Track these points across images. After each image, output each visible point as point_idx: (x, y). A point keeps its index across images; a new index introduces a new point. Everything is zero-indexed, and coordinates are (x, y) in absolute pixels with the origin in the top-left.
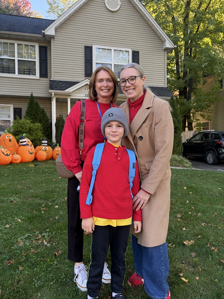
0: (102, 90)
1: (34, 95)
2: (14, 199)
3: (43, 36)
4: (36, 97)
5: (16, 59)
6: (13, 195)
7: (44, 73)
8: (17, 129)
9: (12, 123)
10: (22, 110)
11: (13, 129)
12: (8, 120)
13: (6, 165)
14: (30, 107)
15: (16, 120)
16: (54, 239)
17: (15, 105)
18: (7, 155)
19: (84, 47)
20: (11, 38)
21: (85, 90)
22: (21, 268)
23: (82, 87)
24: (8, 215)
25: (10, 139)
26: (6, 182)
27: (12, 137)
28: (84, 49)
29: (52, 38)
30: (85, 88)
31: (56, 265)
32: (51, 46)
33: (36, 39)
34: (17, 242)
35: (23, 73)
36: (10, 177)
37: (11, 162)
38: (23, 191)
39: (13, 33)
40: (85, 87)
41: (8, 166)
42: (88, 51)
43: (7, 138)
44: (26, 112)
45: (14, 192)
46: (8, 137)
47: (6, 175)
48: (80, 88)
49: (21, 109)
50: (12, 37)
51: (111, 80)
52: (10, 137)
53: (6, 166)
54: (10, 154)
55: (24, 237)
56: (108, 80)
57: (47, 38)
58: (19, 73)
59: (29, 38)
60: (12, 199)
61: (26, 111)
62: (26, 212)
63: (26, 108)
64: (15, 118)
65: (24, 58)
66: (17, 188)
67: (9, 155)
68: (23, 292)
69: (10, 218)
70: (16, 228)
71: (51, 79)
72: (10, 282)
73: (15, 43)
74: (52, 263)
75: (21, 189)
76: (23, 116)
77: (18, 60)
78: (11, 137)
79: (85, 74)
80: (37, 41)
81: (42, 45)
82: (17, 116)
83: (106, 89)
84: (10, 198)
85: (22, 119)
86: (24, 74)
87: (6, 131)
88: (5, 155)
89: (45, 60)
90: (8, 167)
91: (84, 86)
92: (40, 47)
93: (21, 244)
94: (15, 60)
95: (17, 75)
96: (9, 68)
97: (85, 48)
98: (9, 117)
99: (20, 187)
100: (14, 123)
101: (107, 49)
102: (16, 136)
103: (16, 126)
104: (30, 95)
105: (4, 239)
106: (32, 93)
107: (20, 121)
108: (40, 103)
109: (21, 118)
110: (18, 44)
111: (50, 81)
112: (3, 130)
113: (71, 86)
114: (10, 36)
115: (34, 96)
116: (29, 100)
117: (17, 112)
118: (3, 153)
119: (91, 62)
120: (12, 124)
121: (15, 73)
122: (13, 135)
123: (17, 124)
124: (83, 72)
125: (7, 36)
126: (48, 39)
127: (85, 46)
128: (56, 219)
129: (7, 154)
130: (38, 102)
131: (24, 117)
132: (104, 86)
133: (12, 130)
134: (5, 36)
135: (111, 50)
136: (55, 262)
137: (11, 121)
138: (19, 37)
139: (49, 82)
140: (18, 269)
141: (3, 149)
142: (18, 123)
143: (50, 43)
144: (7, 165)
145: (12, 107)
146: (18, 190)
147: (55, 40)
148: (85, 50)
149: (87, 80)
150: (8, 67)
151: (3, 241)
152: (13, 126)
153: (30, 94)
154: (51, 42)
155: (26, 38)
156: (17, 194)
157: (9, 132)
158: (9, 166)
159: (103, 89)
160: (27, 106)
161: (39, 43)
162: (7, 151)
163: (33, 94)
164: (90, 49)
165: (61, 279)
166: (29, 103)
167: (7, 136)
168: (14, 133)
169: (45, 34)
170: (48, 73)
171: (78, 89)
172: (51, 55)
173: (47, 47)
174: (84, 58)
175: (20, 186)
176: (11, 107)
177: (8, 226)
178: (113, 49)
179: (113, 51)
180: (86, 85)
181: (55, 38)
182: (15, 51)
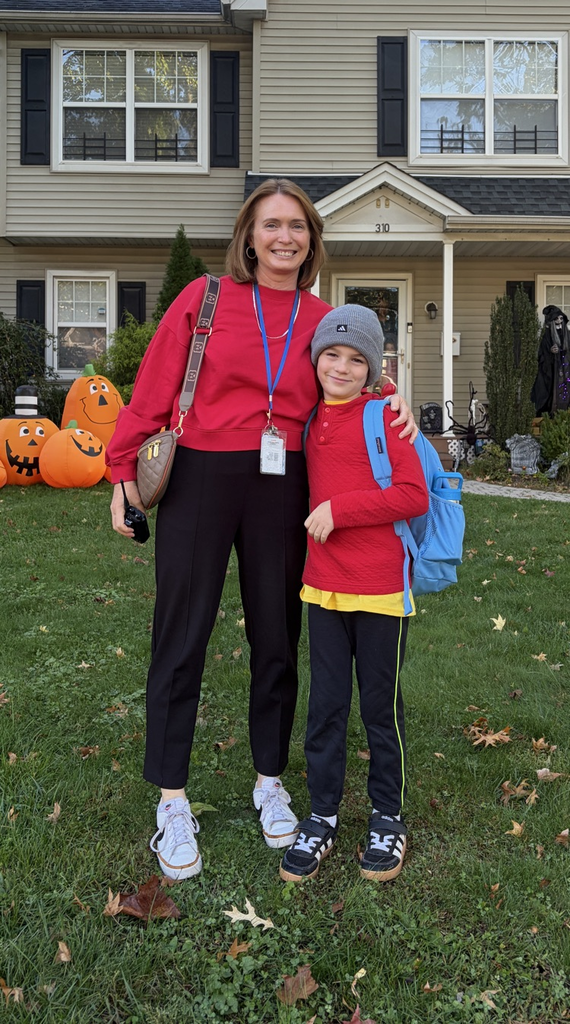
0: (272, 251)
1: (190, 234)
2: (108, 593)
3: (226, 17)
4: (198, 239)
5: (130, 106)
6: (104, 583)
7: (226, 151)
8: (127, 361)
9: (112, 340)
10: (147, 289)
11: (114, 360)
12: (99, 329)
13: (87, 489)
14: (174, 280)
15: (124, 327)
16: (221, 710)
17: (122, 274)
18: (91, 452)
19: (375, 43)
20: (114, 35)
21: (378, 206)
22: (115, 767)
23: (365, 195)
24: (86, 637)
25: (102, 397)
26: (85, 544)
27: (108, 388)
28: (374, 51)
29: (257, 19)
30: (378, 200)
31: (217, 769)
32: (252, 50)
33: (198, 30)
34: (109, 707)
35: (152, 153)
36: (98, 529)
37: (104, 478)
38: (137, 571)
39: (121, 16)
40: (377, 195)
41: (93, 493)
42: (392, 55)
43: (92, 391)
44: (159, 296)
45: (108, 575)
46: (95, 388)
47: (85, 520)
48: (358, 199)
49: (143, 285)
50: (117, 28)
51: (304, 224)
52: (103, 387)
53: (87, 492)
54: (101, 448)
55: (130, 696)
56: (294, 224)
57: (237, 23)
58: (137, 157)
59: (174, 29)
60: (102, 593)
61: (161, 293)
62: (141, 634)
63: (161, 282)
64: (121, 321)
65: (158, 101)
66: (121, 561)
67: (99, 453)
68: (120, 818)
69: (94, 645)
70: (108, 672)
71: (250, 173)
72: (84, 794)
73: (128, 52)
74: (205, 763)
75: (132, 566)
76: (149, 313)
77: (136, 109)
78: (106, 390)
79: (378, 145)
80: (204, 36)
81: (219, 47)
82: (128, 314)
83: (285, 251)
84: (94, 591)
85: (146, 323)
86: (156, 158)
87: (90, 367)
88: (83, 451)
89: (231, 100)
90: (94, 496)
91: (373, 191)
92: (215, 57)
93: (123, 713)
94: (124, 109)
95: (130, 163)
96: (104, 140)
97: (378, 46)
98: (102, 315)
99: (127, 559)
100: (119, 339)
101: (467, 42)
102: (122, 385)
103: (126, 351)
104: (174, 236)
105: (76, 698)
106: (182, 226)
107: (138, 329)
108: (209, 263)
109: (141, 319)
110: (137, 54)
111: (248, 178)
112: (81, 366)
113: (325, 193)
114: (109, 28)
115: (188, 236)
116: (170, 251)
117: (130, 299)
118: (79, 446)
119: (400, 96)
120: (110, 343)
121: (123, 157)
122: (112, 382)
123: (127, 341)
124: (370, 137)
125: (101, 28)
126: (240, 24)
127: (379, 38)
128: (232, 658)
129: (91, 449)
130: (204, 260)
131: (154, 315)
132: (280, 240)
133: (110, 365)
134: (92, 28)
135: (483, 43)
136: (214, 762)
137: (108, 333)
138: (142, 29)
139: (243, 182)
140: (109, 768)
141: (78, 431)
142: (130, 337)
143: (248, 37)
144: (92, 488)
145: (110, 280)
146: (122, 570)
147: (266, 25)
148: (378, 54)
149: (386, 167)
150: (101, 136)
151: (69, 700)
152: (114, 350)
153: (175, 230)
154: (252, 34)
155: (166, 29)
156: (117, 580)
157: (100, 370)
158: (97, 493)
159: (279, 250)
160: (163, 274)
161: (211, 41)
162: (90, 439)
163: (187, 230)
164: (399, 46)
165: (225, 800)
166: (170, 266)
167: (93, 385)
168: (118, 375)
169: (232, 8)
170: (241, 150)
171: (350, 203)
172: (251, 82)
173: (238, 53)
174: (375, 83)
175: (130, 557)
176: (107, 281)
177: (84, 665)
178: (489, 39)
179: (489, 46)
180: (380, 187)
181: (267, 19)
182: (127, 77)
